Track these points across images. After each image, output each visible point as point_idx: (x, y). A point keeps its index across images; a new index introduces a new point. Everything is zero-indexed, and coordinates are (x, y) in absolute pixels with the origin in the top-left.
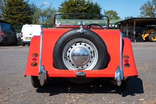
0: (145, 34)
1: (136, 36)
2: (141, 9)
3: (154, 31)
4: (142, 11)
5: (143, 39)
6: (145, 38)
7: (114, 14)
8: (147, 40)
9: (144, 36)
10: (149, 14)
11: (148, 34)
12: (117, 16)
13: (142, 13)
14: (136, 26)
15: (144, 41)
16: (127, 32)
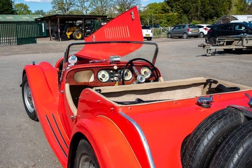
0: (69, 32)
1: (61, 33)
2: (52, 3)
3: (77, 29)
4: (53, 5)
5: (68, 38)
6: (70, 36)
7: (24, 7)
8: (72, 38)
9: (69, 34)
10: (60, 9)
11: (72, 33)
12: (29, 9)
13: (54, 7)
14: (60, 22)
15: (69, 39)
16: (50, 30)
